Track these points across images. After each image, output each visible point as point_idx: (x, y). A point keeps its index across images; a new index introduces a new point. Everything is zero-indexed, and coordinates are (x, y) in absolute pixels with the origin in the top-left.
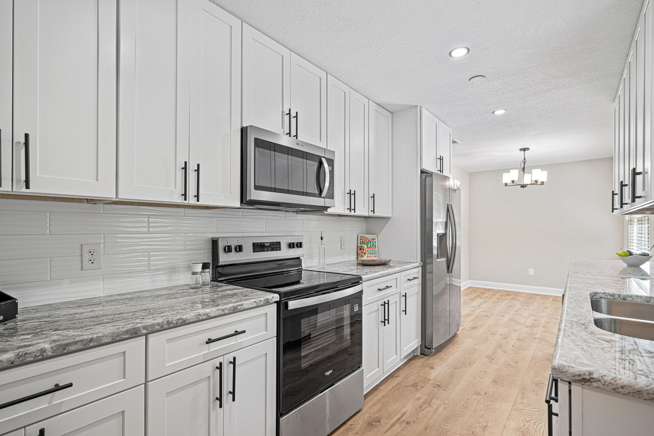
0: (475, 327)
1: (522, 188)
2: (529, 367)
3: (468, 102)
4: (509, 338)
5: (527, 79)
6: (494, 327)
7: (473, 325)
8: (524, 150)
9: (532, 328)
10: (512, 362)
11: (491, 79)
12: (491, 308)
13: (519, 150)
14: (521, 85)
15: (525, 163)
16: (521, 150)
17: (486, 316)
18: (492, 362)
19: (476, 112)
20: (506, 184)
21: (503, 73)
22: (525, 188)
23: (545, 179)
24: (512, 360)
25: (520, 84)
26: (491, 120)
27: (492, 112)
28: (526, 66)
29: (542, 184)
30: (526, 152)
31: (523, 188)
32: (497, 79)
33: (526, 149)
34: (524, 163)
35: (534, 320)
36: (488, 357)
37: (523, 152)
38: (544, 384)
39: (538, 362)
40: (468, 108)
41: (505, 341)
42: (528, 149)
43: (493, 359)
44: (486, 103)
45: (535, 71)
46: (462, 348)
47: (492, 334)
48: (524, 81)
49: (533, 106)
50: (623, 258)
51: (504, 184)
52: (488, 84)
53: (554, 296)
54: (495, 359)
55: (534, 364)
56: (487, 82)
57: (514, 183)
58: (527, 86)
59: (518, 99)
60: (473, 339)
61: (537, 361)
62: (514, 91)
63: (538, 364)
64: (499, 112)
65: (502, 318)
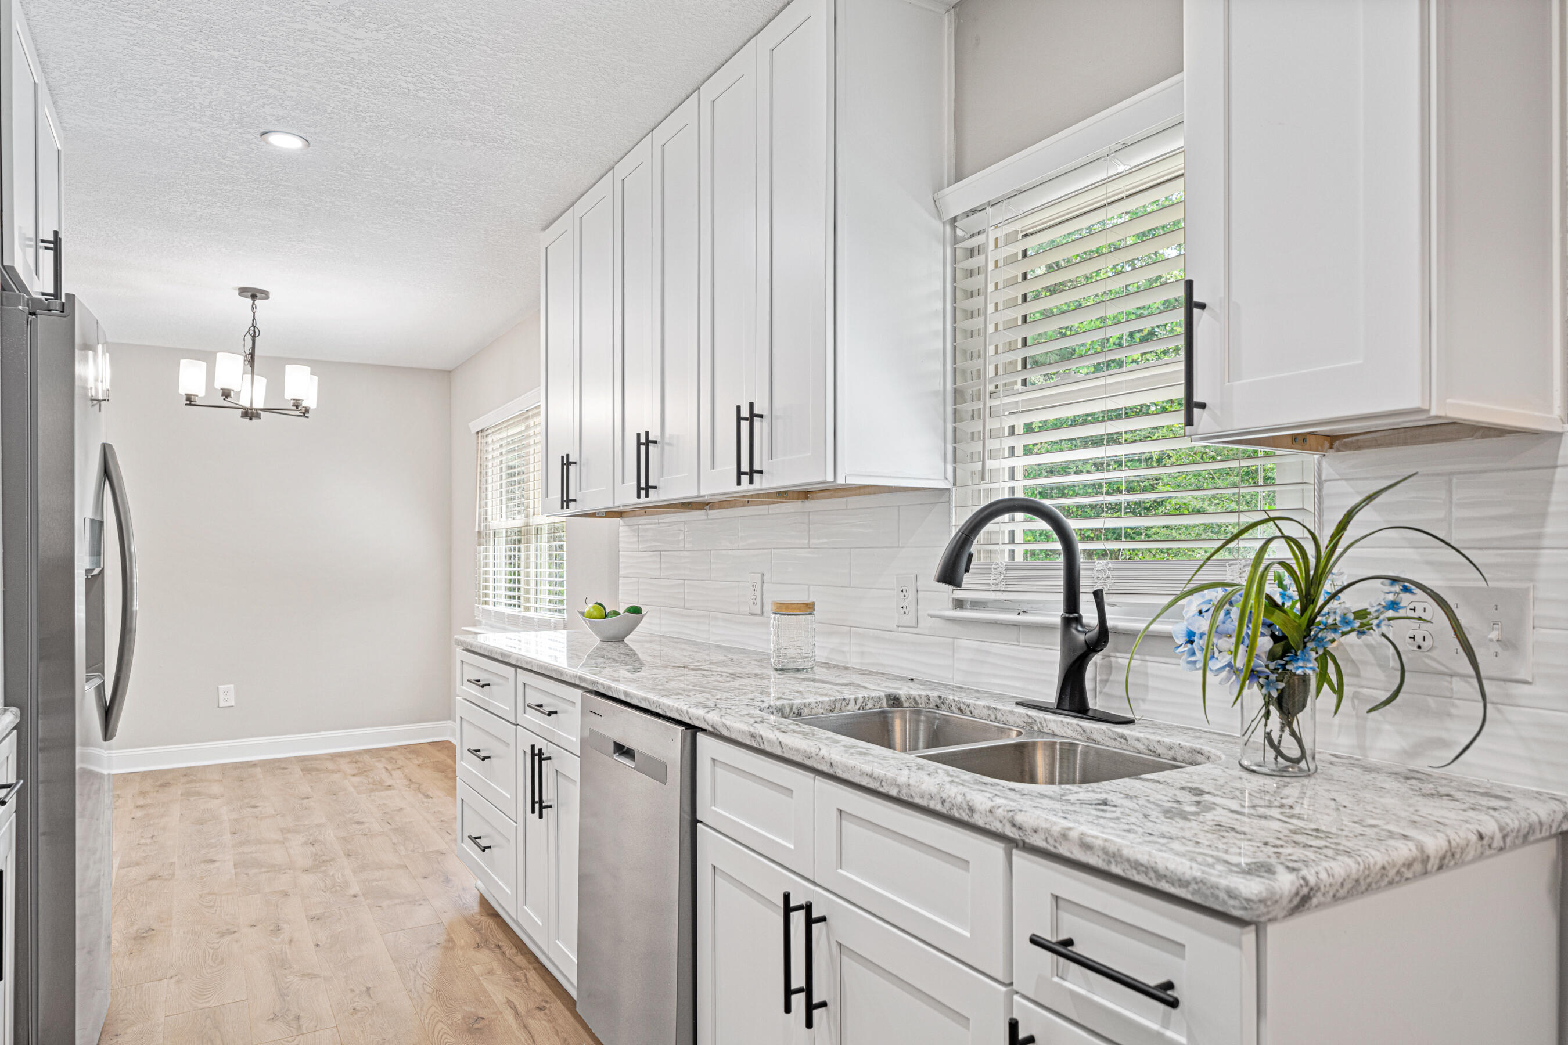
0: (147, 931)
1: (247, 420)
2: (411, 991)
3: (215, 54)
4: (285, 926)
5: (444, 74)
6: (211, 907)
7: (132, 925)
8: (254, 297)
9: (323, 868)
10: (357, 999)
11: (357, 14)
12: (146, 844)
13: (237, 292)
14: (414, 84)
15: (257, 339)
16: (243, 291)
17: (153, 878)
18: (304, 1027)
19: (209, 107)
20: (190, 400)
21: (406, 17)
22: (254, 421)
23: (310, 401)
24: (352, 991)
25: (414, 80)
26: (237, 157)
27: (262, 131)
28: (476, 31)
29: (304, 416)
30: (258, 302)
31: (251, 419)
32: (372, 26)
33: (258, 295)
34: (254, 338)
35: (306, 843)
36: (274, 1018)
37: (250, 301)
38: (483, 1019)
39: (419, 964)
40: (194, 79)
41: (280, 940)
42: (265, 295)
43: (298, 1018)
44: (270, 91)
45: (483, 59)
46: (160, 1028)
47: (222, 935)
48: (432, 76)
49: (387, 162)
50: (596, 622)
51: (184, 398)
52: (334, 25)
53: (295, 757)
54: (302, 1014)
55: (412, 974)
56: (342, 18)
57: (229, 399)
58: (426, 95)
59: (369, 123)
60: (173, 980)
61: (414, 961)
62: (384, 90)
63: (424, 970)
64: (285, 142)
65: (210, 866)
